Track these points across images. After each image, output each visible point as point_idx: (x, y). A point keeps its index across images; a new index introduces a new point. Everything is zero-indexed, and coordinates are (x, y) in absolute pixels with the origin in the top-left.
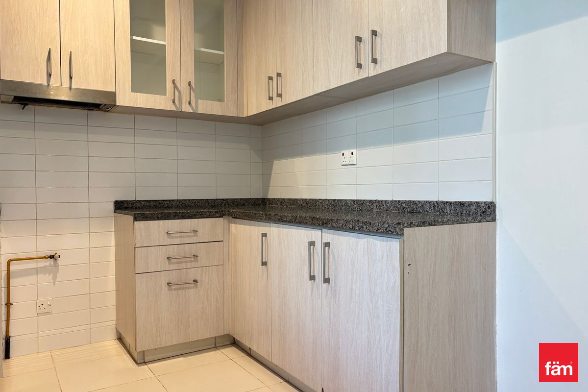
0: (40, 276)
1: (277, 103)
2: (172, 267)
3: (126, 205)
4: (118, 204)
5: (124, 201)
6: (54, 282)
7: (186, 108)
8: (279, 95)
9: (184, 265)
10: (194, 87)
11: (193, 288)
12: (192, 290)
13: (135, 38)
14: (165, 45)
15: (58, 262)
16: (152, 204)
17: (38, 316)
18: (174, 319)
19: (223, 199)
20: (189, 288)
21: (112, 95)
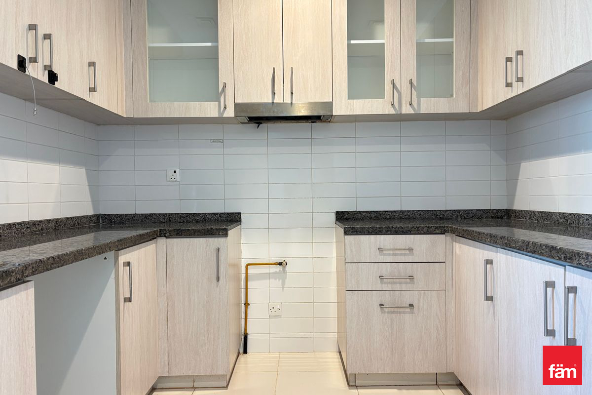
0: (272, 280)
1: (518, 89)
2: (385, 287)
3: (347, 216)
4: (339, 214)
5: (345, 212)
6: (283, 288)
7: (406, 110)
8: (520, 80)
9: (398, 287)
10: (416, 85)
11: (409, 313)
12: (408, 315)
13: (353, 42)
14: (384, 43)
15: (286, 269)
16: (373, 215)
17: (270, 318)
18: (388, 346)
19: (455, 210)
20: (404, 313)
21: (329, 105)
